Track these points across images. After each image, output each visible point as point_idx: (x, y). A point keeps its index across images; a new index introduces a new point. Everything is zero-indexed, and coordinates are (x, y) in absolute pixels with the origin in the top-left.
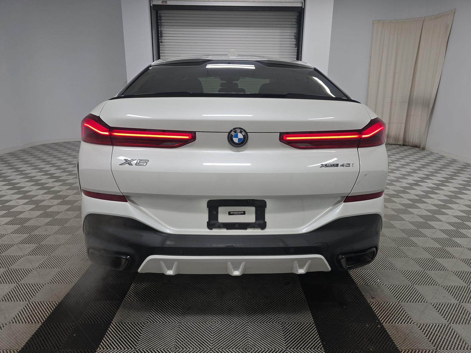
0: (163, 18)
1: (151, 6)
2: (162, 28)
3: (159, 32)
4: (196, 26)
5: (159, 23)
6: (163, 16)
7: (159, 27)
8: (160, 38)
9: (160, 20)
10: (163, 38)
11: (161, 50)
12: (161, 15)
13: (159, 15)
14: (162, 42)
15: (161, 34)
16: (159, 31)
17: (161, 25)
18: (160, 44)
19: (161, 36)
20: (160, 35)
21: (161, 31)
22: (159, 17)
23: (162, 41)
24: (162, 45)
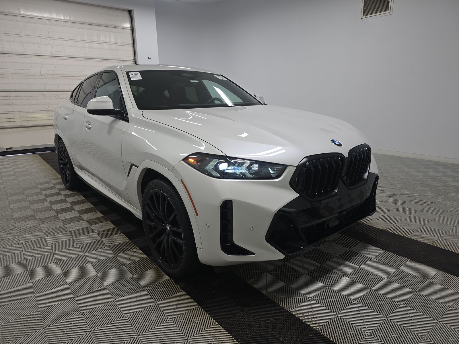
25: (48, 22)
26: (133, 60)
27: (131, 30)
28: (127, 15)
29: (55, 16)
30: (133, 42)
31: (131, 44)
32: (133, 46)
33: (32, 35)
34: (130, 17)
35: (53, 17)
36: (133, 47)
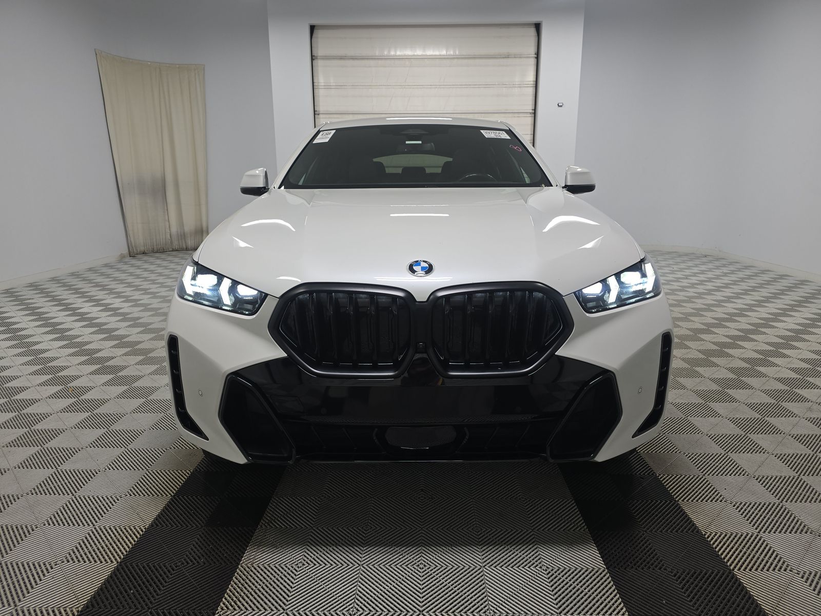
25: (407, 62)
26: (531, 111)
27: (536, 58)
28: (533, 31)
29: (419, 52)
30: (535, 80)
31: (532, 83)
32: (535, 86)
33: (385, 84)
34: (537, 35)
35: (415, 54)
36: (535, 88)
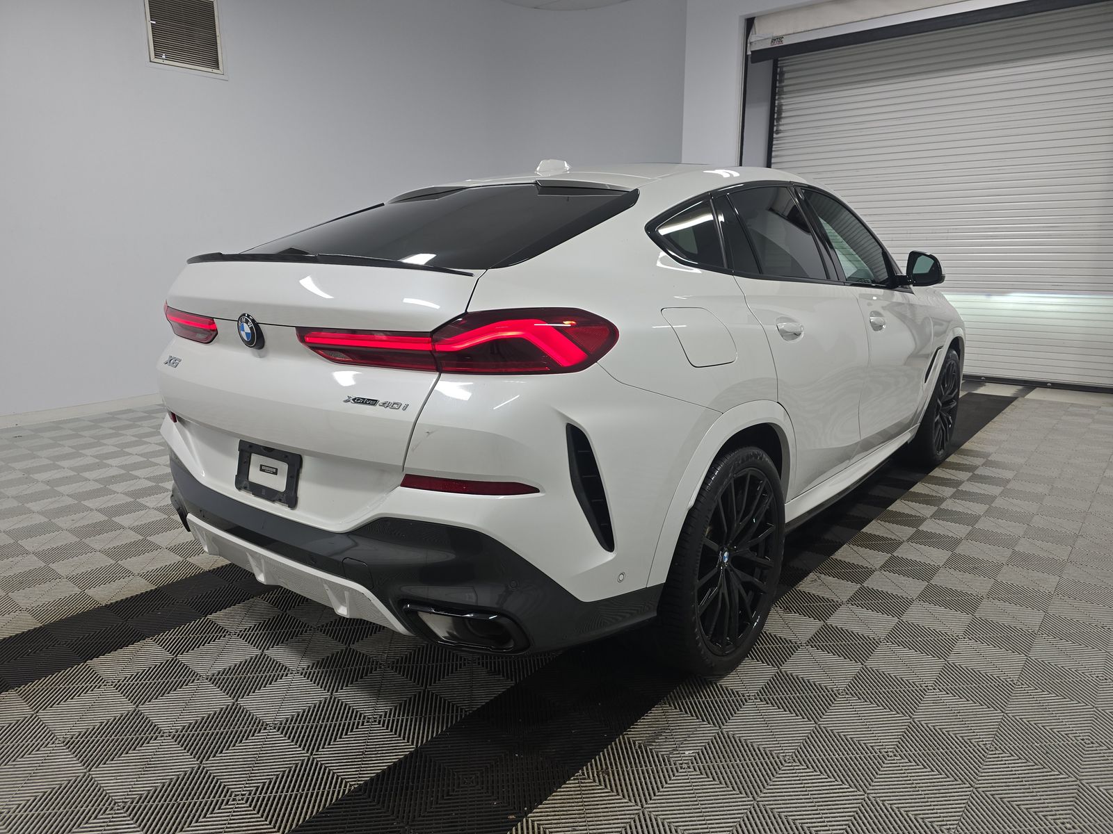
0: (786, 76)
1: (747, 56)
2: (783, 98)
3: (776, 109)
4: (856, 82)
5: (777, 89)
6: (788, 72)
7: (777, 97)
8: (775, 124)
9: (781, 81)
10: (783, 121)
11: (775, 151)
12: (785, 69)
13: (779, 70)
14: (778, 132)
15: (780, 112)
16: (775, 106)
17: (781, 93)
18: (775, 136)
19: (779, 119)
20: (775, 117)
21: (780, 106)
22: (778, 76)
23: (781, 128)
24: (778, 139)
